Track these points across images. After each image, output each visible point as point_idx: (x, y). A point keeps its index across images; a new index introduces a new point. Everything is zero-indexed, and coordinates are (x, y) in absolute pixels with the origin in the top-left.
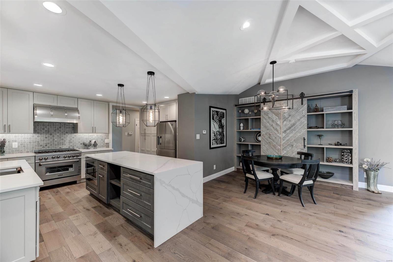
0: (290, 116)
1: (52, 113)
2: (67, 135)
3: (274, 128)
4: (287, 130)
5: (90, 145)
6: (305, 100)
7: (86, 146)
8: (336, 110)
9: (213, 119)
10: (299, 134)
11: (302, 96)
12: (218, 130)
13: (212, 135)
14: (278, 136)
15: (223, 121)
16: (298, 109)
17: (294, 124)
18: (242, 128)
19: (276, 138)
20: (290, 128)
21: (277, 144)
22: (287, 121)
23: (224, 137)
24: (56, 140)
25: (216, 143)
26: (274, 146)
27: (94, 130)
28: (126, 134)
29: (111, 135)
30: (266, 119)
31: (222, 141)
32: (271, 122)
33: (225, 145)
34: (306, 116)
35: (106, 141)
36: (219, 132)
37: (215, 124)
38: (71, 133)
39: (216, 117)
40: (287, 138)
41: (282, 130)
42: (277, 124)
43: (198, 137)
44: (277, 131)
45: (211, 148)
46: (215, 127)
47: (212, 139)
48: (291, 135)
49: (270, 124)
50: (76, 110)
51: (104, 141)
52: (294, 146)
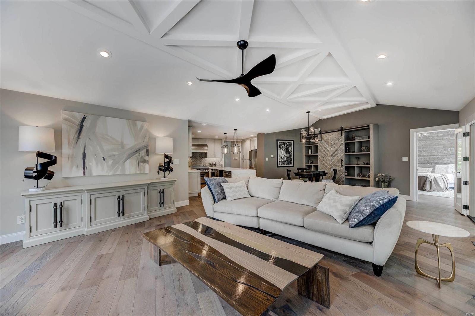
0: (335, 144)
1: (197, 148)
2: (202, 159)
3: (325, 152)
4: (333, 154)
5: (213, 165)
6: (343, 132)
7: (211, 165)
8: (362, 139)
9: (280, 147)
10: (340, 157)
11: (342, 130)
12: (285, 154)
13: (279, 159)
14: (328, 159)
15: (290, 149)
16: (339, 139)
17: (337, 150)
18: (310, 153)
19: (327, 160)
20: (335, 152)
21: (327, 164)
22: (333, 147)
23: (291, 160)
24: (198, 161)
25: (283, 163)
26: (326, 166)
27: (214, 157)
28: (234, 159)
29: (223, 159)
30: (321, 146)
31: (289, 163)
32: (324, 148)
33: (293, 165)
34: (344, 144)
35: (221, 163)
36: (286, 156)
37: (282, 151)
38: (204, 158)
39: (283, 146)
40: (333, 160)
41: (330, 154)
42: (327, 150)
43: (267, 159)
44: (328, 155)
45: (278, 167)
46: (282, 153)
47: (279, 161)
48: (335, 158)
49: (323, 150)
50: (206, 145)
51: (220, 163)
52: (337, 165)
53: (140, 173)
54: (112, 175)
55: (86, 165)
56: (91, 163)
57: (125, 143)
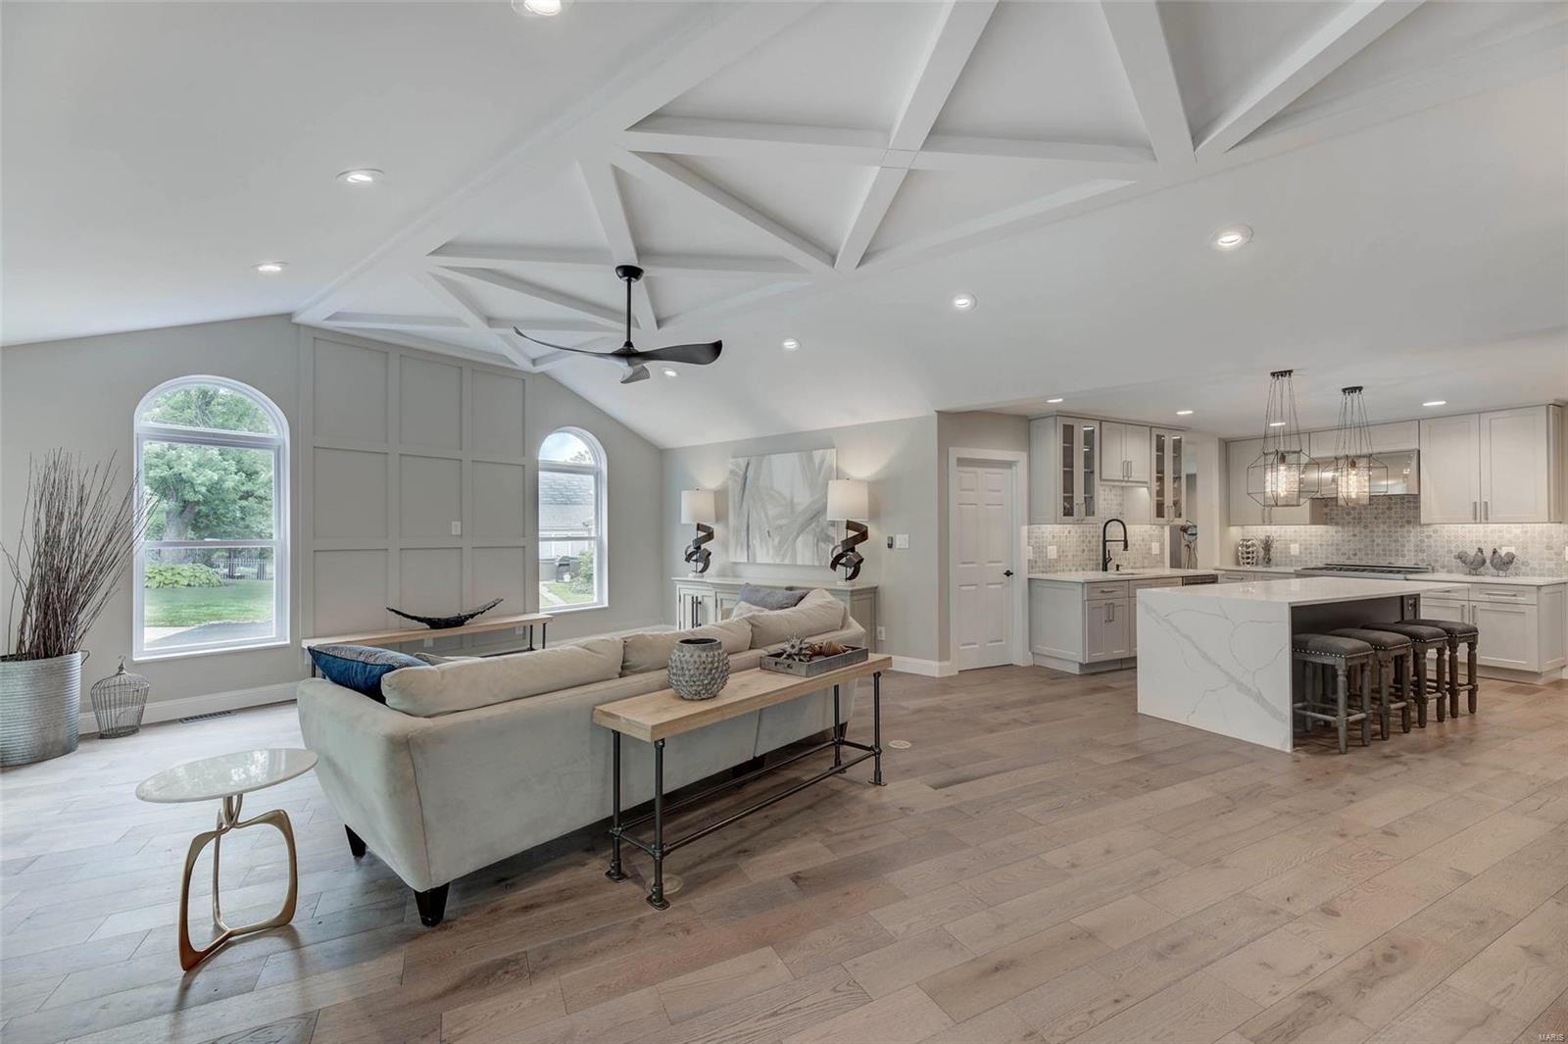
24: (1378, 541)
53: (820, 566)
54: (779, 565)
55: (751, 543)
56: (756, 542)
57: (795, 500)
